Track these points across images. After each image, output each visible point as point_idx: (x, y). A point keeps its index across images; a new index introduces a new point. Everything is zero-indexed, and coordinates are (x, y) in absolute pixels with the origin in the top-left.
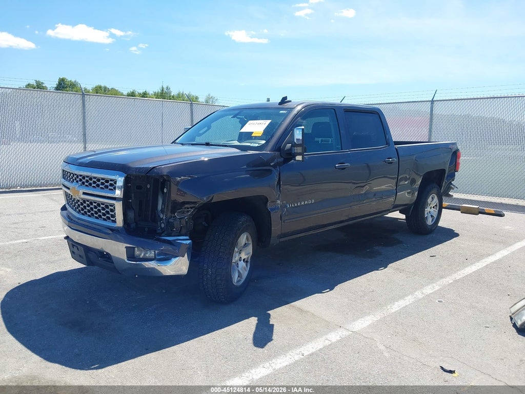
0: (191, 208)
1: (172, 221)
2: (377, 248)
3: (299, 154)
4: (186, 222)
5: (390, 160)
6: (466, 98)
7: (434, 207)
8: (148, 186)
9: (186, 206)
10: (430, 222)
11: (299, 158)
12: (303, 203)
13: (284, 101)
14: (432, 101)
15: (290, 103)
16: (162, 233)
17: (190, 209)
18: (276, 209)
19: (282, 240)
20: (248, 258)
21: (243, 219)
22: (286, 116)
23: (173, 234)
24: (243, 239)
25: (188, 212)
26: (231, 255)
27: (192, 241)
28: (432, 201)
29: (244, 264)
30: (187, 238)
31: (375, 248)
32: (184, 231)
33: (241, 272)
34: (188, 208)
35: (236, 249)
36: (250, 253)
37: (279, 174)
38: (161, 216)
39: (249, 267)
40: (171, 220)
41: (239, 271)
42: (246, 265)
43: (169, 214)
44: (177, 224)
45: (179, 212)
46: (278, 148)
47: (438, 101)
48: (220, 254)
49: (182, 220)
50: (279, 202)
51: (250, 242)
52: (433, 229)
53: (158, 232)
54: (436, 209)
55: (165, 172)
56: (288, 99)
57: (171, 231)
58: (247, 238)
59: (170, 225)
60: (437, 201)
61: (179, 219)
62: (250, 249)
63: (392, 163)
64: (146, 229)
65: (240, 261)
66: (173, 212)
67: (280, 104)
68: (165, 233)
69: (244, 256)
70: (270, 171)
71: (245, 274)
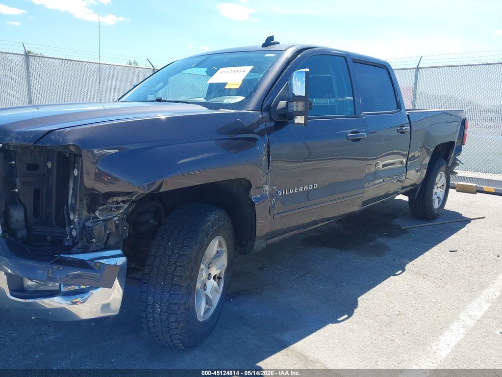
0: (124, 202)
1: (91, 225)
2: (381, 240)
3: (300, 113)
4: (117, 226)
5: (404, 128)
6: (455, 64)
7: (440, 188)
8: (49, 165)
9: (115, 199)
10: (436, 205)
11: (300, 120)
12: (301, 189)
13: (269, 42)
14: (417, 69)
15: (277, 45)
16: (73, 246)
17: (121, 205)
18: (263, 198)
19: (269, 242)
20: (220, 273)
21: (215, 216)
22: (274, 61)
23: (91, 249)
24: (214, 246)
25: (119, 208)
26: (194, 278)
27: (127, 258)
28: (441, 180)
29: (215, 283)
30: (119, 252)
31: (378, 239)
32: (112, 241)
33: (210, 296)
34: (118, 203)
35: (202, 266)
36: (224, 265)
37: (268, 146)
38: (72, 217)
39: (222, 285)
40: (88, 224)
41: (207, 296)
42: (218, 284)
43: (85, 214)
44: (99, 230)
45: (103, 210)
46: (265, 106)
47: (423, 68)
48: (176, 279)
49: (108, 223)
50: (267, 187)
51: (225, 249)
52: (440, 213)
53: (66, 244)
54: (443, 189)
55: (71, 140)
56: (275, 40)
57: (88, 243)
58: (220, 245)
59: (86, 232)
60: (445, 180)
61: (104, 221)
62: (224, 260)
63: (404, 133)
64: (49, 238)
65: (209, 279)
66: (91, 209)
67: (264, 45)
68: (79, 245)
69: (214, 272)
70: (255, 140)
71: (216, 299)
